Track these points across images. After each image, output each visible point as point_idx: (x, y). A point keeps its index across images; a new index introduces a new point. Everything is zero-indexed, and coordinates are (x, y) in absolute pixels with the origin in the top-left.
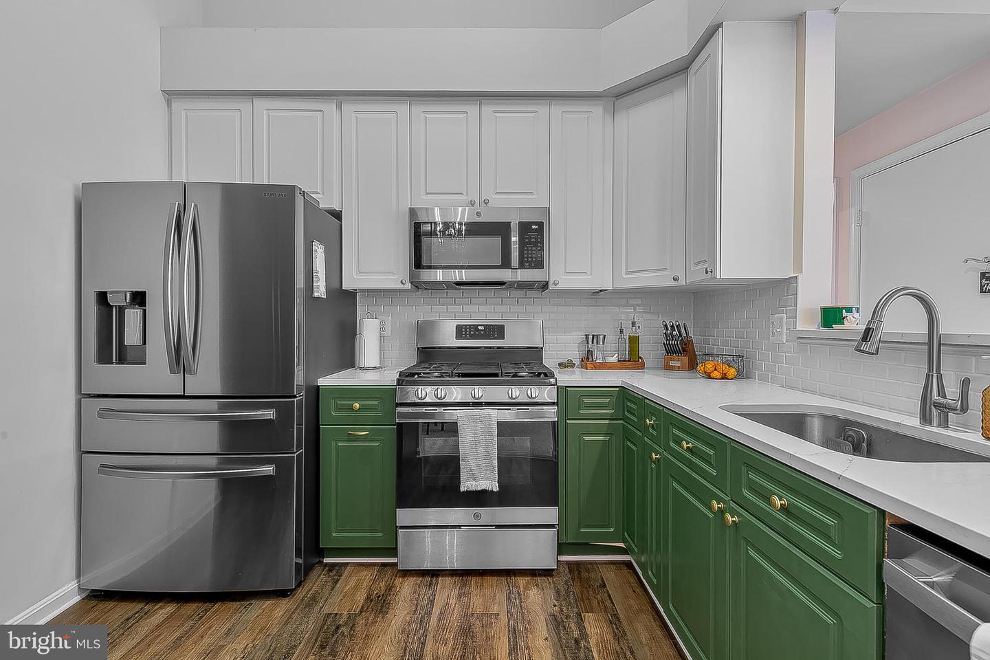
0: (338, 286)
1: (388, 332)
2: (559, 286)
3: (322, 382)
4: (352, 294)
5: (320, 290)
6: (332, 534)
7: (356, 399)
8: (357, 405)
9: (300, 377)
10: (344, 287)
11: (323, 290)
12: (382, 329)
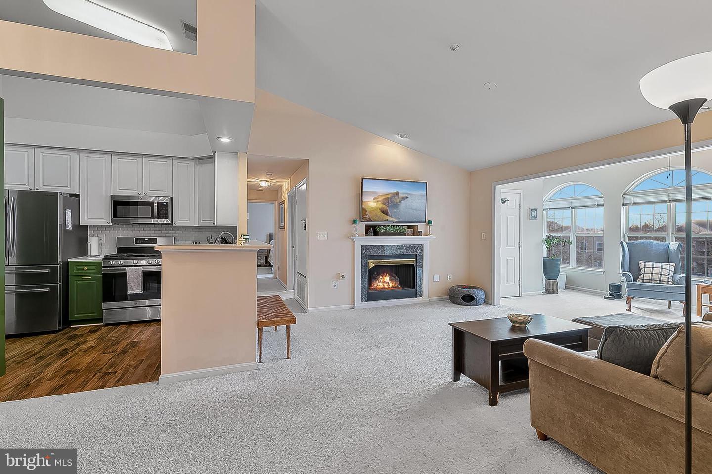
0: (78, 223)
1: (104, 242)
2: (176, 225)
3: (69, 260)
4: (85, 227)
5: (69, 226)
6: (75, 315)
7: (85, 266)
8: (86, 268)
9: (60, 259)
10: (81, 224)
11: (70, 226)
12: (100, 240)
